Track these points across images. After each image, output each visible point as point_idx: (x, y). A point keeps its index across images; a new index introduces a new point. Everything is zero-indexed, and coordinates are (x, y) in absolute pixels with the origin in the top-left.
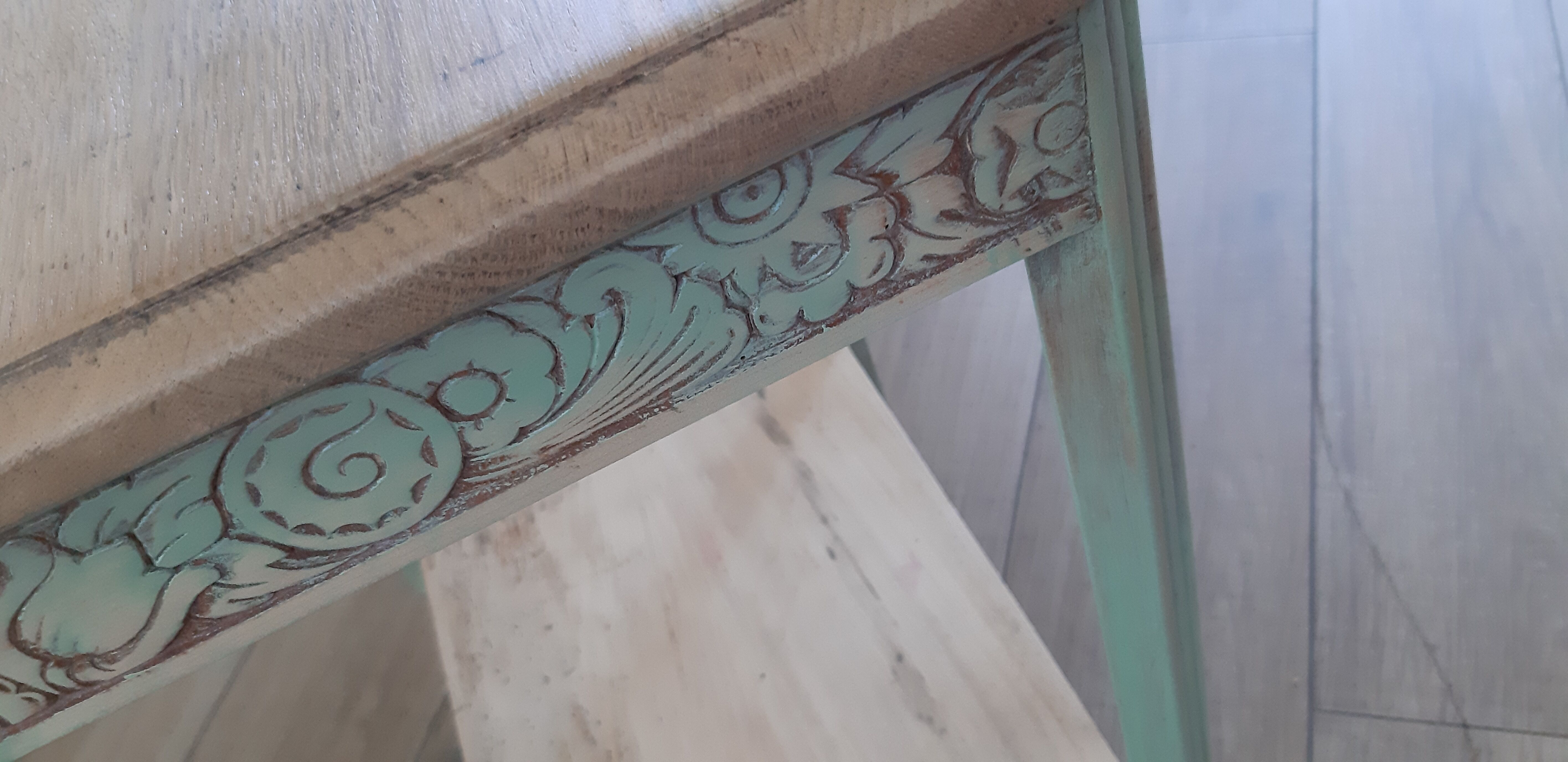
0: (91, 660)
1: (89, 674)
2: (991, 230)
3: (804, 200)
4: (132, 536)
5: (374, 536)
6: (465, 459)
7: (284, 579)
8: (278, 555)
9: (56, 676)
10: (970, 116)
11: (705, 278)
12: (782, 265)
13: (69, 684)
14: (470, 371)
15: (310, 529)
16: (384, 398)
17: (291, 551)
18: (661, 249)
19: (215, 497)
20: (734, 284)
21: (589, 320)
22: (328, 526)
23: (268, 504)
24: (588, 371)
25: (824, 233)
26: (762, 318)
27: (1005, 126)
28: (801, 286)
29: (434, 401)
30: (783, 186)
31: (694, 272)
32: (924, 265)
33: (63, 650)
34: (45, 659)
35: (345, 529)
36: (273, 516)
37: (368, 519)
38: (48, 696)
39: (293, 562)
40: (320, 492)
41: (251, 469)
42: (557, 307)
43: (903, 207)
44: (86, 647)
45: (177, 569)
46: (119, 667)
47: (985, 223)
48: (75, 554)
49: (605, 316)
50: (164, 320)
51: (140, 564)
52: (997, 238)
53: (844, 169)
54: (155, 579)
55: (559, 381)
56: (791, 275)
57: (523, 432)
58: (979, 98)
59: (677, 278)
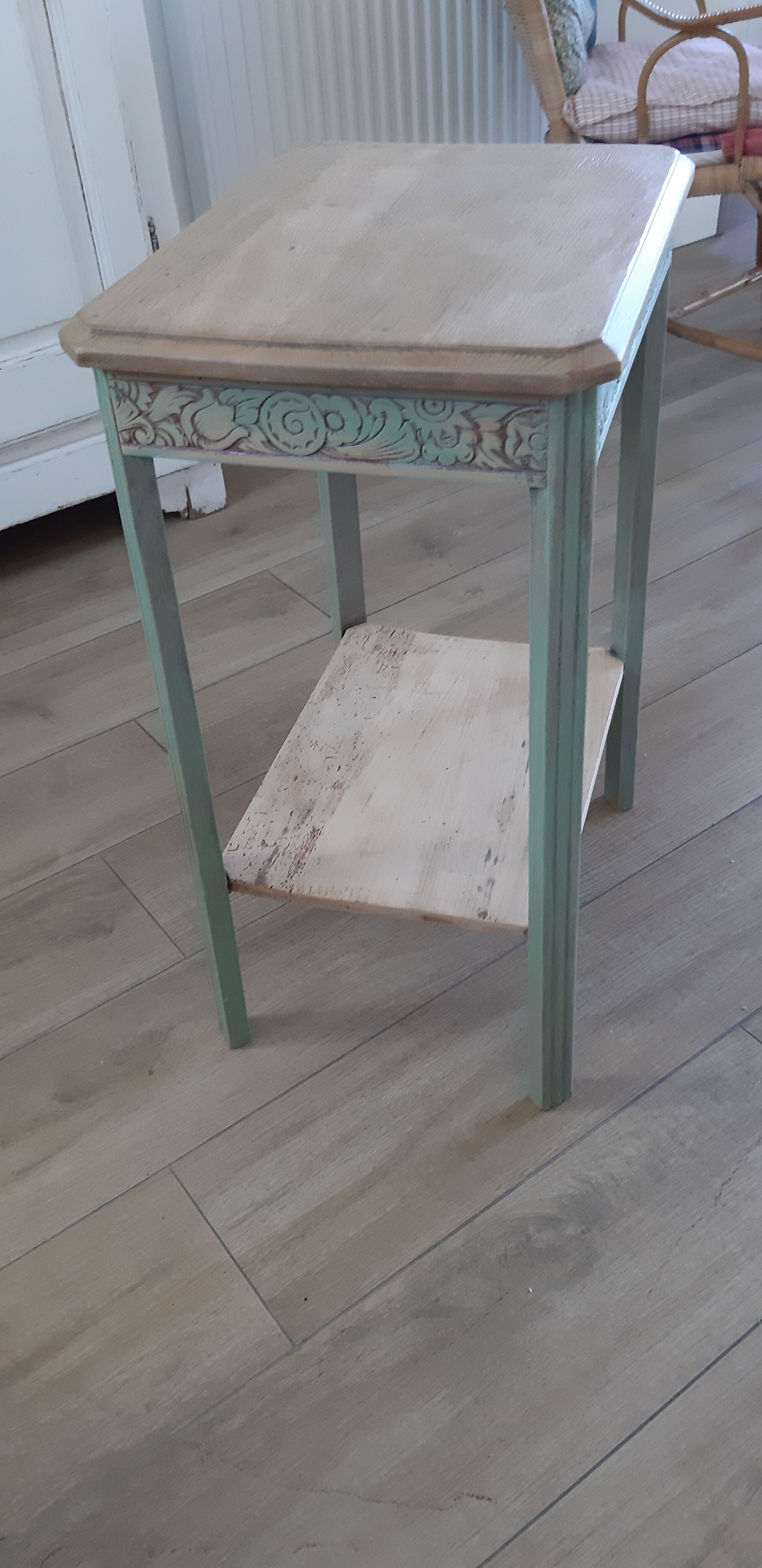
0: (205, 439)
1: (202, 444)
2: (507, 466)
3: (449, 417)
4: (235, 407)
5: (291, 451)
6: (325, 443)
7: (261, 448)
8: (265, 439)
9: (195, 438)
10: (509, 419)
11: (413, 426)
12: (437, 435)
13: (196, 444)
14: (337, 413)
15: (276, 437)
16: (313, 408)
17: (269, 441)
18: (403, 408)
19: (259, 409)
20: (420, 433)
21: (375, 418)
22: (282, 439)
23: (270, 420)
24: (368, 436)
25: (452, 432)
26: (425, 452)
27: (520, 430)
28: (441, 448)
29: (325, 417)
30: (444, 409)
31: (410, 422)
32: (482, 465)
33: (201, 431)
34: (195, 431)
35: (285, 443)
36: (270, 426)
37: (292, 444)
38: (189, 444)
39: (267, 445)
40: (284, 426)
41: (272, 407)
42: (368, 408)
43: (480, 440)
44: (206, 434)
45: (240, 426)
46: (212, 447)
47: (507, 463)
48: (220, 404)
49: (380, 420)
50: (273, 349)
51: (232, 417)
52: (511, 471)
53: (465, 413)
54: (233, 425)
55: (359, 434)
56: (438, 440)
57: (343, 445)
58: (513, 415)
59: (405, 421)
